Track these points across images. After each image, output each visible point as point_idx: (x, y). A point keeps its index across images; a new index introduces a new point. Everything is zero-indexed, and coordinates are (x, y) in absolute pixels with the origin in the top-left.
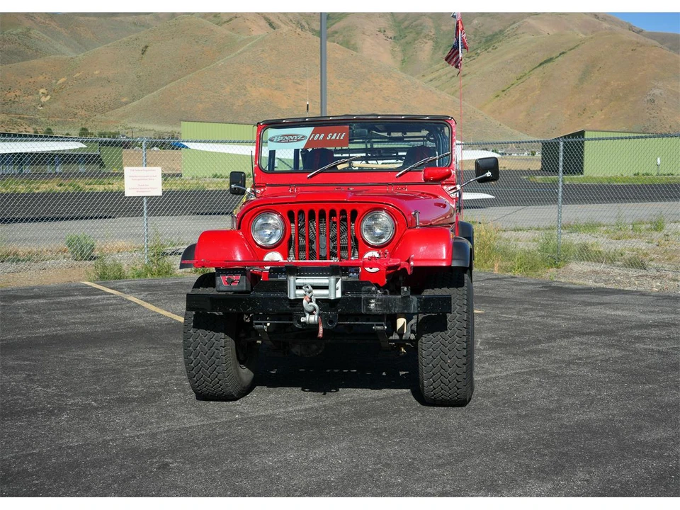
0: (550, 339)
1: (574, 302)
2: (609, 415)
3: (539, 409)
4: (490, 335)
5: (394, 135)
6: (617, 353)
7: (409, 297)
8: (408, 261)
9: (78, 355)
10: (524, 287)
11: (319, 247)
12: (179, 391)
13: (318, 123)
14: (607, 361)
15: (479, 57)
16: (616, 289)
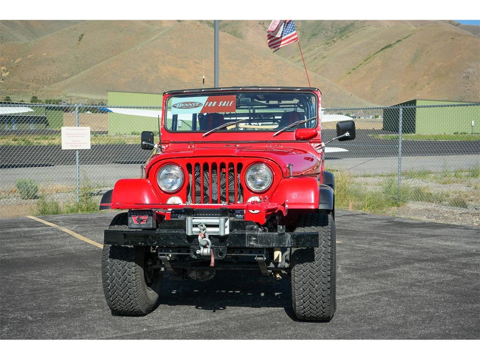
0: (395, 265)
1: (413, 234)
2: (446, 330)
3: (389, 324)
4: (347, 262)
5: (271, 102)
6: (449, 277)
7: (284, 234)
8: (284, 205)
9: (20, 277)
10: (373, 222)
11: (211, 192)
12: (99, 307)
13: (212, 93)
14: (442, 283)
15: (335, 44)
16: (445, 224)
